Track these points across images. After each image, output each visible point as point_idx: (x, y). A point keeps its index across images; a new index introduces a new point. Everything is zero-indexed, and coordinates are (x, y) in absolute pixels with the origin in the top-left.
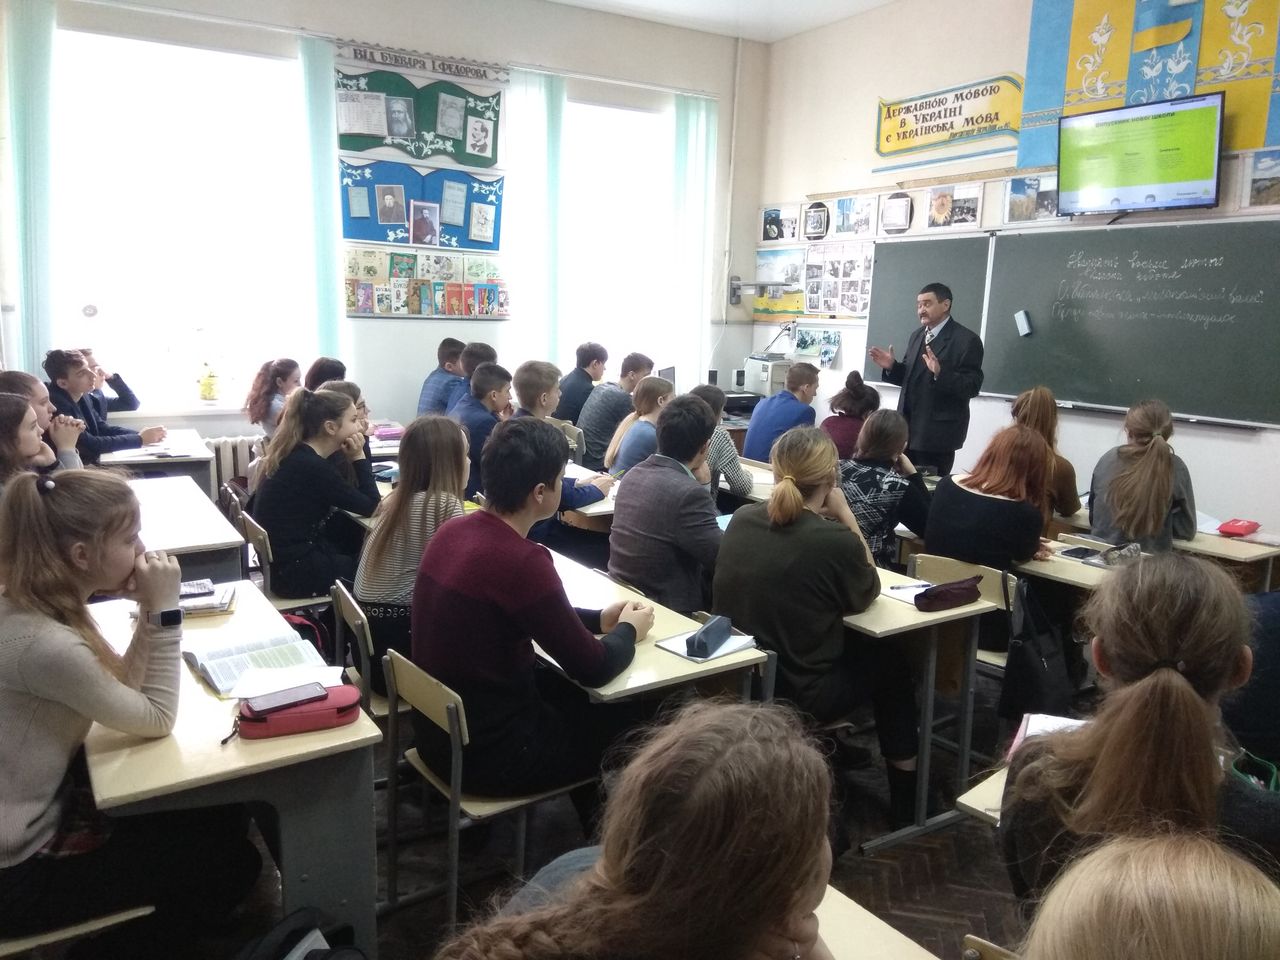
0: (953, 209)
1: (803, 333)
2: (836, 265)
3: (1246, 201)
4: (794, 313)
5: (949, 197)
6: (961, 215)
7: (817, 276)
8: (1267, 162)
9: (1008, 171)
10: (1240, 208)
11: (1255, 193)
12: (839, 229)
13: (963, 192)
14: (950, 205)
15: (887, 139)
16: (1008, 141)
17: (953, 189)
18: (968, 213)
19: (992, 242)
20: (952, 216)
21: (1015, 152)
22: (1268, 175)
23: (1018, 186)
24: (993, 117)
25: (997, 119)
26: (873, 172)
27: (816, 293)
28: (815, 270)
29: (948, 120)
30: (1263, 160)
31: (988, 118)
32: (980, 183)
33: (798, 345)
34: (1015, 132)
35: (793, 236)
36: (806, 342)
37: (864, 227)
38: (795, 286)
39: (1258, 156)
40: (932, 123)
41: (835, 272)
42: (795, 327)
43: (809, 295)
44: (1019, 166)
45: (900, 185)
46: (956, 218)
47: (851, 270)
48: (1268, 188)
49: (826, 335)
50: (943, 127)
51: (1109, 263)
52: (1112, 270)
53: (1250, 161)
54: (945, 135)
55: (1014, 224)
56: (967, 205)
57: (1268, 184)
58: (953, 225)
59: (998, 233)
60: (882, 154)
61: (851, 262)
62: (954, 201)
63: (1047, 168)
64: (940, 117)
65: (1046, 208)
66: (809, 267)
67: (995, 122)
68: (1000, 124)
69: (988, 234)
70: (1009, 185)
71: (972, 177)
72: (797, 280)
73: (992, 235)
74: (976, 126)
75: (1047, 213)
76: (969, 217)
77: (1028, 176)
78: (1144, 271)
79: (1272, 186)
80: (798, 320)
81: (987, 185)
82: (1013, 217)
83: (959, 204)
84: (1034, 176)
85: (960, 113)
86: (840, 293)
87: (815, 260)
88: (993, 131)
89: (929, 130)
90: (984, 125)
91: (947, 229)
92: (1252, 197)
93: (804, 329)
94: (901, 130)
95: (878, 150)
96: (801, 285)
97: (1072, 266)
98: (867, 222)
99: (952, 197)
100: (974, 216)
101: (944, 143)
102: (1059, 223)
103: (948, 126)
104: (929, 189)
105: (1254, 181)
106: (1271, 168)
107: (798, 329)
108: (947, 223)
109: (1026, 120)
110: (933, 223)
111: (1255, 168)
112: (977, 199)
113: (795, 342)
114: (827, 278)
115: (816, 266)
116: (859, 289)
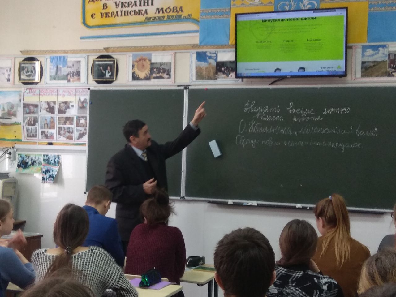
0: (152, 69)
1: (24, 156)
2: (52, 105)
3: (359, 75)
4: (12, 140)
5: (148, 61)
6: (159, 73)
7: (33, 113)
8: (370, 52)
9: (194, 46)
10: (355, 78)
11: (364, 70)
12: (53, 78)
13: (158, 58)
14: (149, 67)
15: (92, 16)
16: (192, 26)
17: (151, 55)
18: (164, 72)
19: (186, 94)
20: (151, 73)
21: (198, 34)
22: (371, 59)
23: (201, 57)
24: (178, 9)
25: (182, 11)
26: (82, 38)
27: (34, 125)
28: (32, 108)
29: (143, 8)
30: (368, 50)
31: (174, 9)
32: (172, 52)
33: (19, 166)
34: (196, 21)
35: (8, 80)
36: (27, 163)
37: (76, 77)
38: (13, 120)
39: (364, 48)
40: (130, 9)
41: (51, 110)
42: (15, 152)
43: (26, 127)
44: (201, 42)
45: (106, 49)
46: (154, 75)
47: (66, 109)
48: (371, 67)
49: (46, 158)
50: (139, 12)
51: (273, 110)
52: (276, 114)
53: (359, 51)
54: (141, 18)
55: (200, 82)
56: (162, 67)
57: (372, 64)
58: (153, 80)
59: (190, 88)
60: (89, 27)
61: (66, 103)
62: (152, 64)
63: (222, 46)
64: (136, 5)
65: (224, 73)
66: (26, 106)
67: (180, 13)
68: (185, 14)
69: (182, 88)
70: (195, 56)
71: (164, 48)
72: (14, 115)
73: (186, 88)
74: (166, 14)
75: (225, 76)
76: (165, 75)
77: (209, 51)
78: (299, 116)
79: (374, 66)
80: (17, 146)
81: (177, 55)
82: (200, 76)
83: (156, 66)
84: (213, 50)
85: (152, 4)
86: (57, 126)
87: (31, 99)
88: (179, 19)
89: (127, 13)
90: (171, 14)
91: (147, 82)
92: (362, 72)
93: (24, 153)
94: (104, 11)
95: (84, 22)
96: (19, 118)
97: (248, 110)
98: (78, 74)
99: (150, 60)
100: (169, 75)
101: (141, 23)
102: (234, 82)
103: (143, 12)
104: (131, 54)
105: (363, 63)
106: (373, 55)
107: (17, 153)
108: (147, 78)
109: (203, 13)
110: (135, 78)
111: (363, 55)
112: (170, 63)
113: (16, 163)
114: (43, 114)
115: (32, 105)
116: (75, 122)
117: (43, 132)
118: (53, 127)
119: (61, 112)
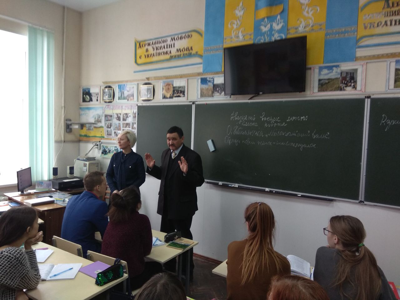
0: (174, 91)
1: (105, 147)
2: (119, 115)
3: (316, 90)
4: (100, 137)
5: (171, 86)
6: (178, 93)
7: (110, 120)
8: (325, 71)
9: (199, 74)
10: (313, 93)
11: (320, 86)
12: (119, 99)
13: (178, 83)
14: (172, 89)
15: (140, 58)
16: (197, 60)
17: (173, 81)
18: (181, 92)
19: (194, 107)
20: (173, 94)
21: (202, 65)
22: (326, 77)
23: (204, 81)
24: (190, 48)
25: (192, 49)
26: (135, 72)
27: (110, 128)
28: (109, 117)
29: (169, 50)
30: (324, 70)
31: (188, 49)
32: (186, 79)
33: (102, 153)
34: (201, 56)
35: (97, 100)
36: (106, 151)
37: (132, 98)
38: (99, 125)
39: (321, 69)
40: (161, 51)
41: (119, 119)
42: (100, 144)
43: (106, 129)
44: (203, 71)
45: (148, 79)
46: (175, 95)
47: (126, 118)
48: (326, 83)
49: (116, 148)
50: (167, 53)
51: (251, 118)
52: (253, 122)
53: (317, 71)
54: (168, 57)
55: (203, 99)
56: (180, 89)
57: (327, 81)
58: (174, 98)
59: (196, 103)
60: (138, 65)
61: (126, 114)
62: (174, 88)
63: (217, 73)
64: (164, 48)
65: (218, 92)
66: (106, 116)
67: (191, 51)
68: (194, 52)
69: (191, 103)
70: (200, 81)
71: (181, 76)
72: (100, 122)
73: (193, 103)
74: (182, 53)
75: (218, 94)
76: (181, 95)
77: (208, 77)
78: (269, 122)
79: (329, 82)
80: (102, 141)
81: (189, 81)
82: (202, 95)
83: (176, 89)
84: (211, 76)
85: (174, 46)
86: (122, 129)
87: (109, 112)
88: (190, 55)
89: (159, 54)
90: (185, 52)
91: (171, 100)
92: (319, 88)
93: (105, 145)
94: (146, 54)
95: (136, 62)
96: (103, 124)
97: (233, 119)
98: (133, 95)
99: (173, 85)
100: (184, 94)
101: (167, 60)
102: (225, 99)
103: (169, 52)
104: (161, 81)
105: (320, 80)
106: (328, 74)
107: (102, 145)
108: (171, 97)
109: (206, 50)
110: (164, 97)
111: (320, 74)
112: (185, 87)
113: (101, 151)
114: (115, 121)
115: (109, 116)
116: (131, 126)
117: (115, 132)
118: (120, 129)
119: (124, 120)
